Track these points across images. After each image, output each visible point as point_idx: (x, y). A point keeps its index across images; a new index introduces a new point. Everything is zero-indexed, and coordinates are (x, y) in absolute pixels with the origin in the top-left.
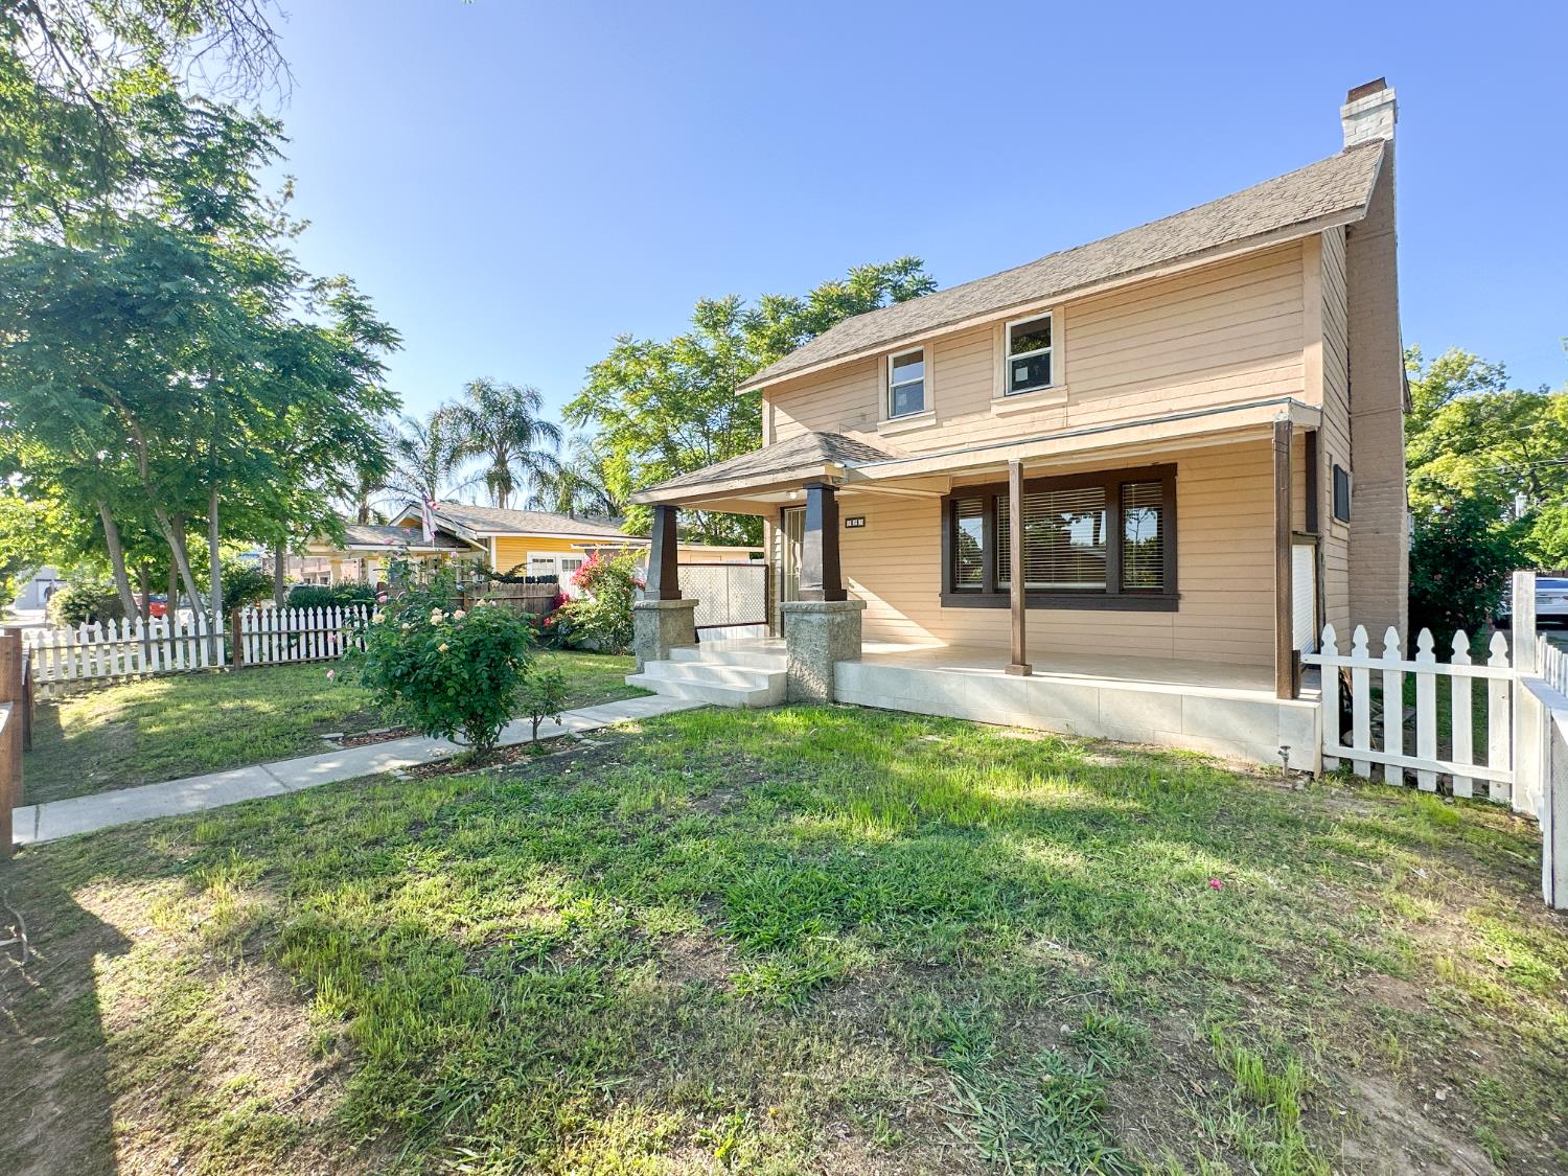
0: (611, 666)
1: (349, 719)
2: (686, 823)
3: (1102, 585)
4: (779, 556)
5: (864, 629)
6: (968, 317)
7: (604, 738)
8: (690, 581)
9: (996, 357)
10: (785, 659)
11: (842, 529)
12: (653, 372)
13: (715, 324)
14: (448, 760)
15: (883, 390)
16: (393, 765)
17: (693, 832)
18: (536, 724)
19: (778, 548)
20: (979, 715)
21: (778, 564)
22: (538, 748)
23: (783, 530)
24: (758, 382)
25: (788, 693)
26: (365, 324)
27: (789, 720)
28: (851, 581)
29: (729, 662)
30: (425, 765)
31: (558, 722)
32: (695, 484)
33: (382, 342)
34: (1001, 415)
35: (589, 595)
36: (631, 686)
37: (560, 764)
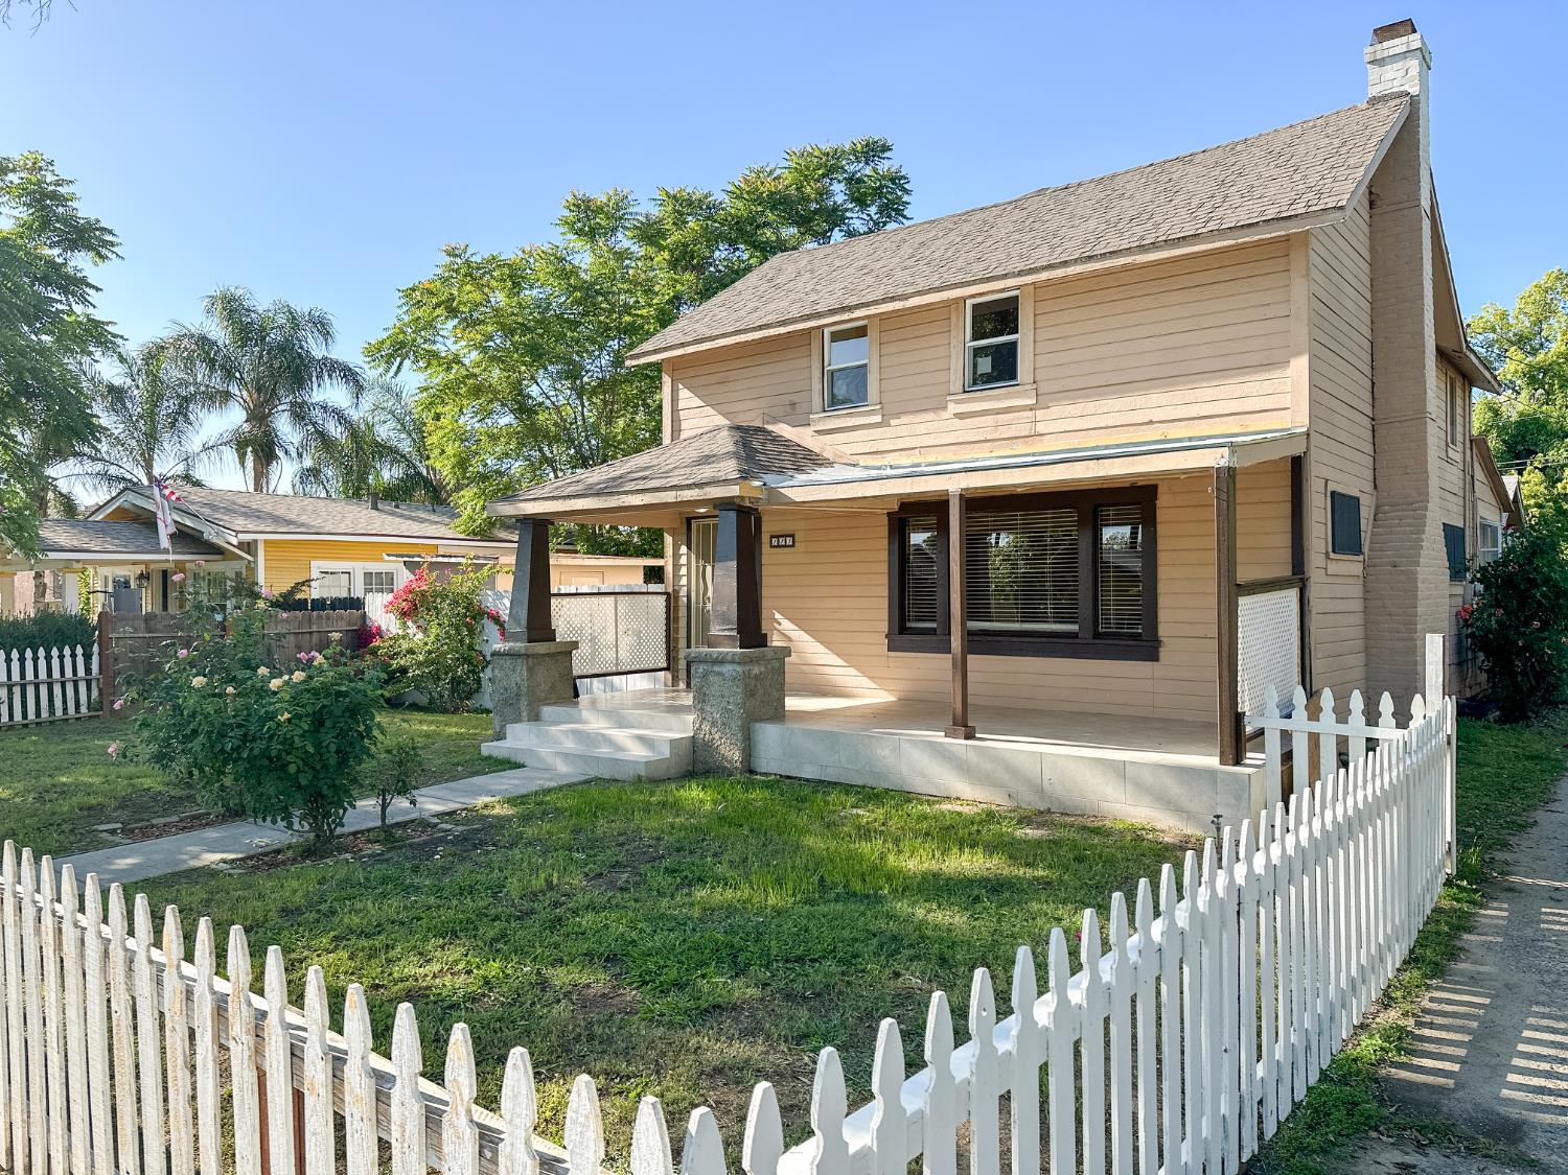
0: (454, 730)
1: (123, 807)
2: (582, 899)
3: (1074, 628)
4: (684, 581)
5: (788, 678)
6: (920, 293)
7: (467, 821)
8: (566, 617)
9: (954, 342)
10: (690, 718)
11: (765, 548)
12: (500, 298)
13: (592, 230)
14: (278, 851)
15: (816, 373)
16: (211, 858)
17: (591, 907)
18: (384, 807)
19: (684, 571)
20: (919, 786)
21: (683, 592)
22: (389, 834)
23: (689, 548)
24: (655, 352)
25: (694, 762)
26: (64, 220)
27: (694, 793)
28: (777, 616)
29: (622, 723)
30: (251, 858)
31: (413, 802)
32: (575, 497)
33: (90, 248)
34: (960, 416)
35: (412, 629)
36: (490, 757)
37: (426, 850)
